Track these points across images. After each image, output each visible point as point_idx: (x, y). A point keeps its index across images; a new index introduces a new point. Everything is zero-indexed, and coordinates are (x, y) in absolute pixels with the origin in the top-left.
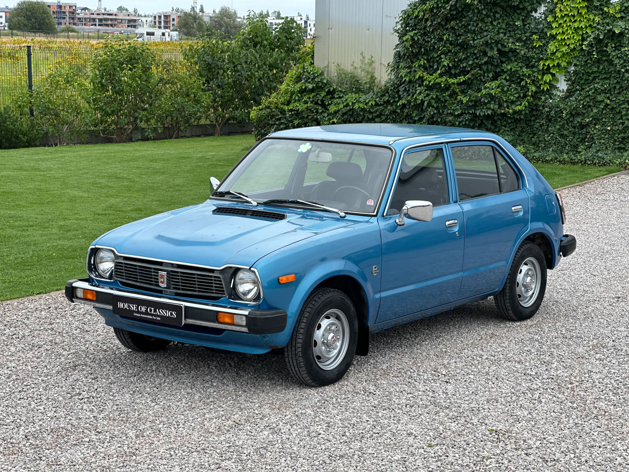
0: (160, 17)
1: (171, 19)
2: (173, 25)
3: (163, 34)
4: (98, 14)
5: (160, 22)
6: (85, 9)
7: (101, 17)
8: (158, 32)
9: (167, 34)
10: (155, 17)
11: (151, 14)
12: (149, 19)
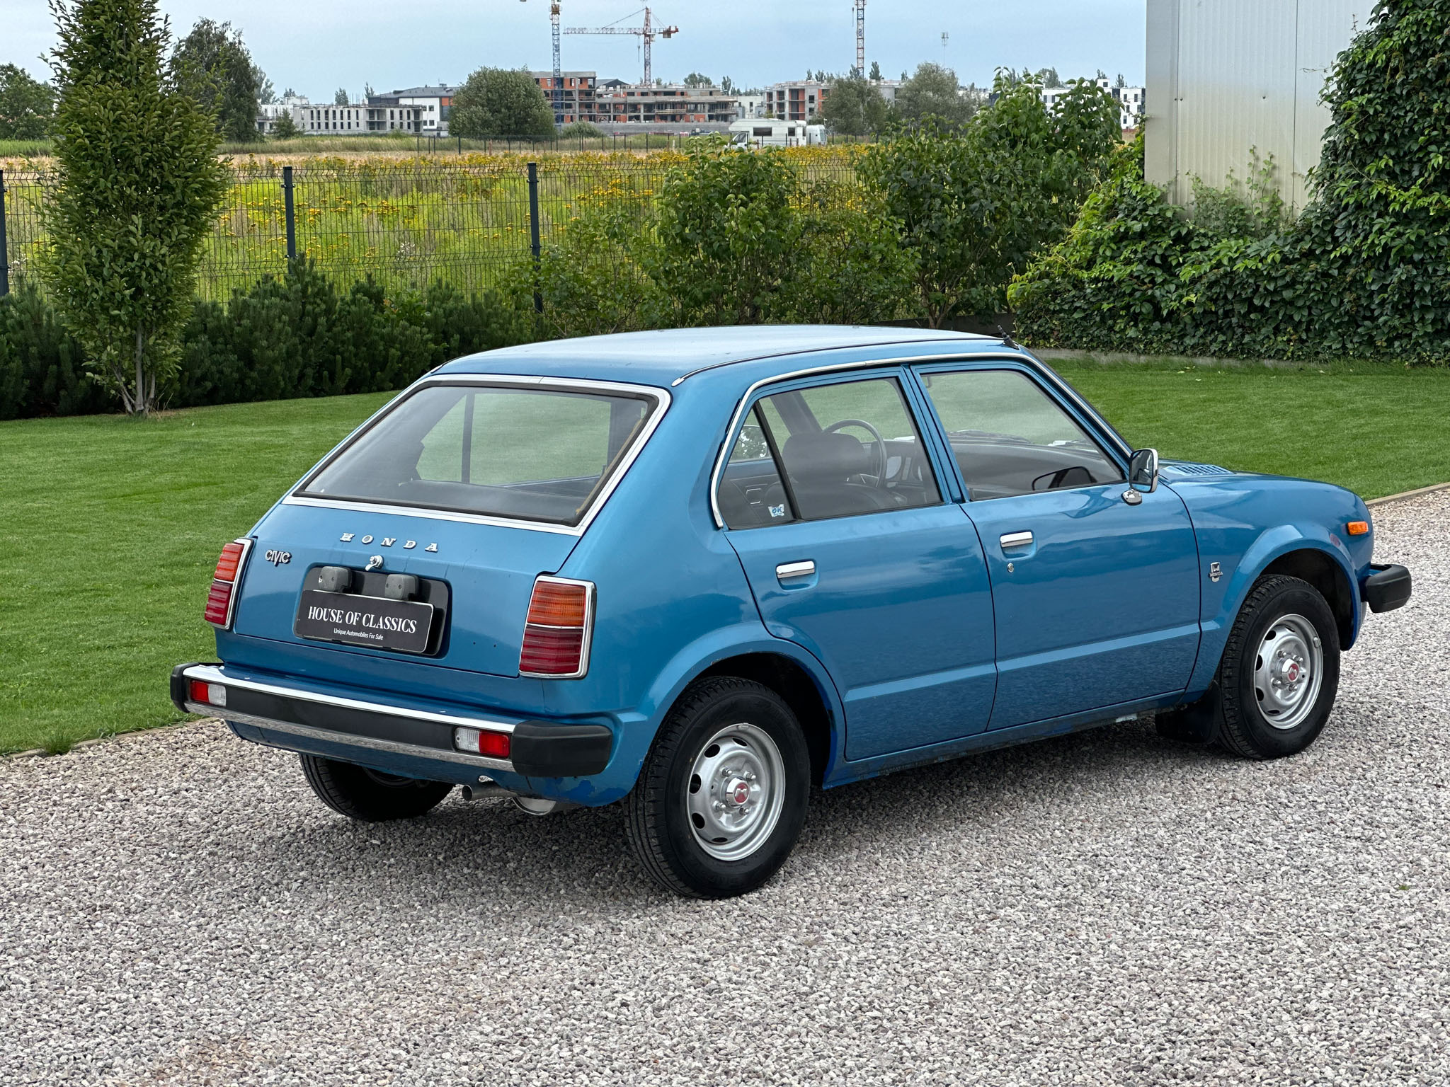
0: (781, 94)
1: (807, 98)
2: (811, 110)
3: (792, 132)
4: (643, 94)
5: (781, 106)
6: (615, 83)
7: (651, 99)
8: (780, 128)
9: (799, 131)
10: (770, 95)
11: (760, 88)
12: (757, 100)
